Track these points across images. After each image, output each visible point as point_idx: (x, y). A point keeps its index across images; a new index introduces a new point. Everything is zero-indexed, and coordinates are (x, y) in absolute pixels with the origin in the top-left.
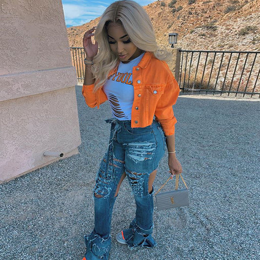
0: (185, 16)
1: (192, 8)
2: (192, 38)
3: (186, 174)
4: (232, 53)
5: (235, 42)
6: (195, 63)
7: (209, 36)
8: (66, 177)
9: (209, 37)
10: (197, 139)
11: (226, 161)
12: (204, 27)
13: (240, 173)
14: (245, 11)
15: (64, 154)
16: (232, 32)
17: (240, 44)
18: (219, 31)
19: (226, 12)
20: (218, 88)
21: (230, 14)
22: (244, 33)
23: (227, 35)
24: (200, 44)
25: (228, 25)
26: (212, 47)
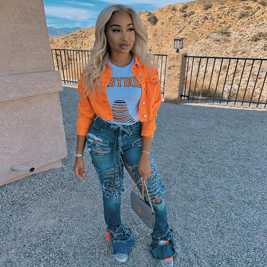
0: (198, 21)
1: (208, 14)
2: (207, 43)
3: (183, 196)
4: (246, 59)
5: (248, 48)
6: (210, 69)
7: (223, 41)
8: (35, 195)
9: (223, 43)
10: (197, 154)
11: (224, 180)
12: (219, 32)
13: (237, 196)
14: (258, 17)
15: (36, 169)
16: (245, 38)
17: (252, 50)
18: (232, 37)
19: (240, 18)
20: (226, 96)
21: (243, 20)
22: (256, 39)
23: (240, 41)
24: (215, 49)
25: (241, 31)
26: (226, 53)
